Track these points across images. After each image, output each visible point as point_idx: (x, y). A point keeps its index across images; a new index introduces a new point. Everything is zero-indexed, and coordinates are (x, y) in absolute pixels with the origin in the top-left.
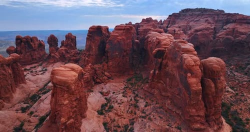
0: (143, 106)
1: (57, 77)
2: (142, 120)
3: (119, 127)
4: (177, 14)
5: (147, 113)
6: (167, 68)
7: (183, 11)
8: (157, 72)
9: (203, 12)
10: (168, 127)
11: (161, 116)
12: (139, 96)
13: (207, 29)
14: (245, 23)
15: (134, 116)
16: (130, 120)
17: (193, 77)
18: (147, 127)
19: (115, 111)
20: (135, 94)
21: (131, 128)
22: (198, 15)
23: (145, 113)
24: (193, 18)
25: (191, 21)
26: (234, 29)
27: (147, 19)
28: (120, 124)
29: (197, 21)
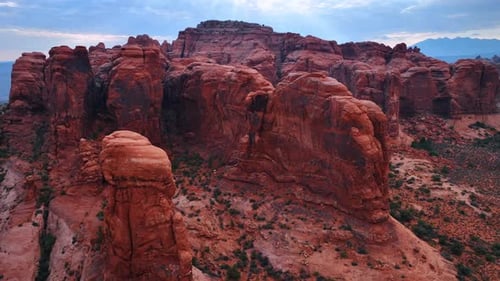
0: (250, 209)
1: (134, 160)
2: (270, 233)
3: (226, 259)
4: (195, 29)
5: (269, 218)
6: (275, 129)
7: (204, 25)
8: (257, 138)
9: (242, 30)
10: (325, 232)
11: (302, 216)
12: (223, 192)
13: (269, 59)
14: (319, 50)
15: (242, 232)
16: (238, 241)
17: (363, 134)
18: (291, 242)
19: (195, 232)
20: (210, 190)
21: (253, 253)
22: (236, 35)
23: (264, 219)
24: (226, 38)
25: (226, 45)
26: (307, 60)
27: (138, 37)
28: (224, 254)
29: (237, 45)
